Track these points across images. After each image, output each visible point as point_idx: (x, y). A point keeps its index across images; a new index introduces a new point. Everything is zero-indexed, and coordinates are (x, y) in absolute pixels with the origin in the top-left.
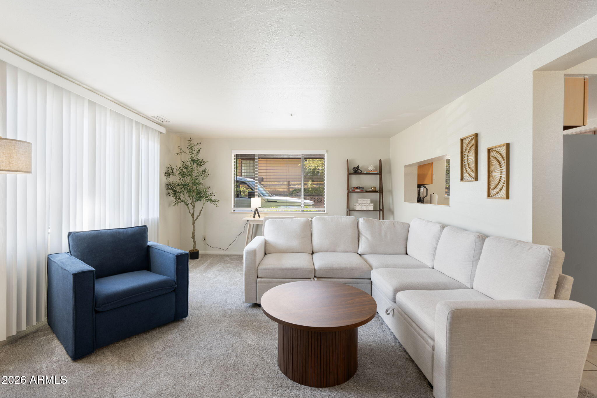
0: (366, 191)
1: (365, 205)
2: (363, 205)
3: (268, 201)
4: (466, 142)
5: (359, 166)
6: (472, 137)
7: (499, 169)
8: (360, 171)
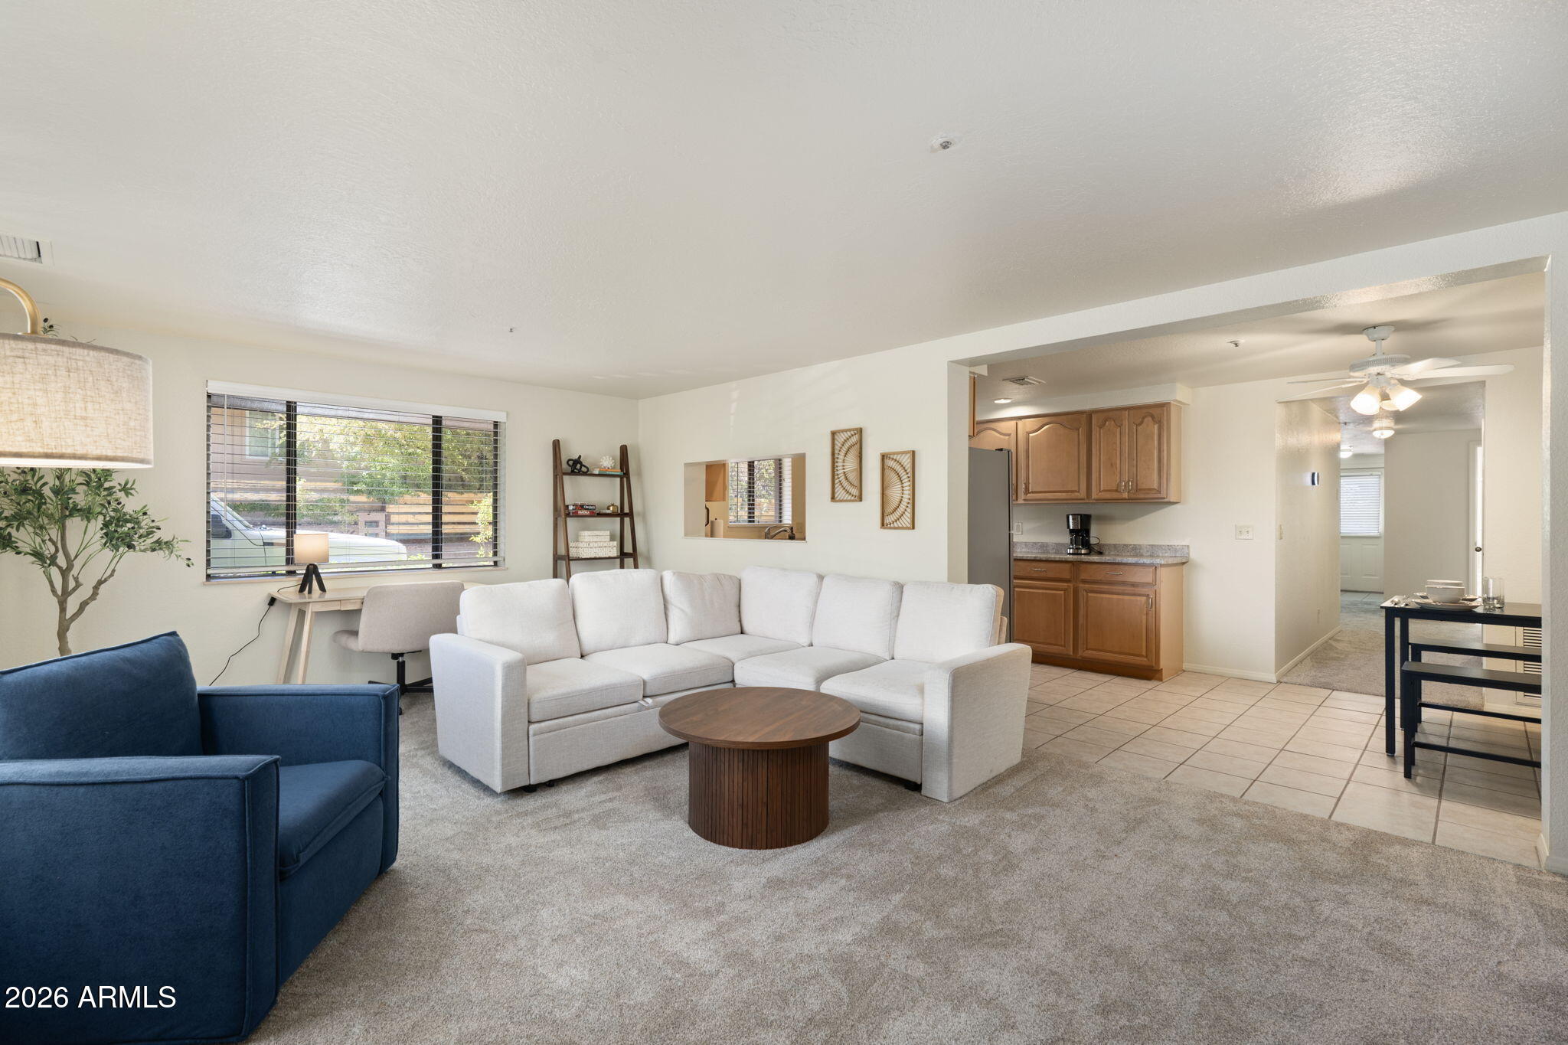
0: (600, 515)
1: (601, 544)
2: (596, 545)
3: (265, 544)
4: (841, 438)
5: (580, 456)
6: (852, 433)
7: (900, 486)
8: (584, 469)
